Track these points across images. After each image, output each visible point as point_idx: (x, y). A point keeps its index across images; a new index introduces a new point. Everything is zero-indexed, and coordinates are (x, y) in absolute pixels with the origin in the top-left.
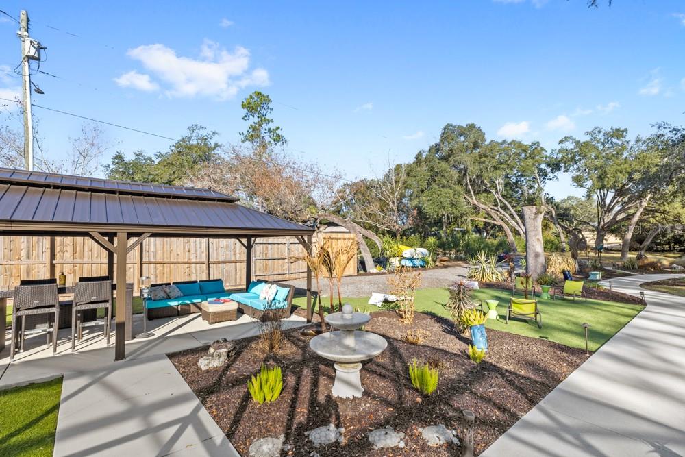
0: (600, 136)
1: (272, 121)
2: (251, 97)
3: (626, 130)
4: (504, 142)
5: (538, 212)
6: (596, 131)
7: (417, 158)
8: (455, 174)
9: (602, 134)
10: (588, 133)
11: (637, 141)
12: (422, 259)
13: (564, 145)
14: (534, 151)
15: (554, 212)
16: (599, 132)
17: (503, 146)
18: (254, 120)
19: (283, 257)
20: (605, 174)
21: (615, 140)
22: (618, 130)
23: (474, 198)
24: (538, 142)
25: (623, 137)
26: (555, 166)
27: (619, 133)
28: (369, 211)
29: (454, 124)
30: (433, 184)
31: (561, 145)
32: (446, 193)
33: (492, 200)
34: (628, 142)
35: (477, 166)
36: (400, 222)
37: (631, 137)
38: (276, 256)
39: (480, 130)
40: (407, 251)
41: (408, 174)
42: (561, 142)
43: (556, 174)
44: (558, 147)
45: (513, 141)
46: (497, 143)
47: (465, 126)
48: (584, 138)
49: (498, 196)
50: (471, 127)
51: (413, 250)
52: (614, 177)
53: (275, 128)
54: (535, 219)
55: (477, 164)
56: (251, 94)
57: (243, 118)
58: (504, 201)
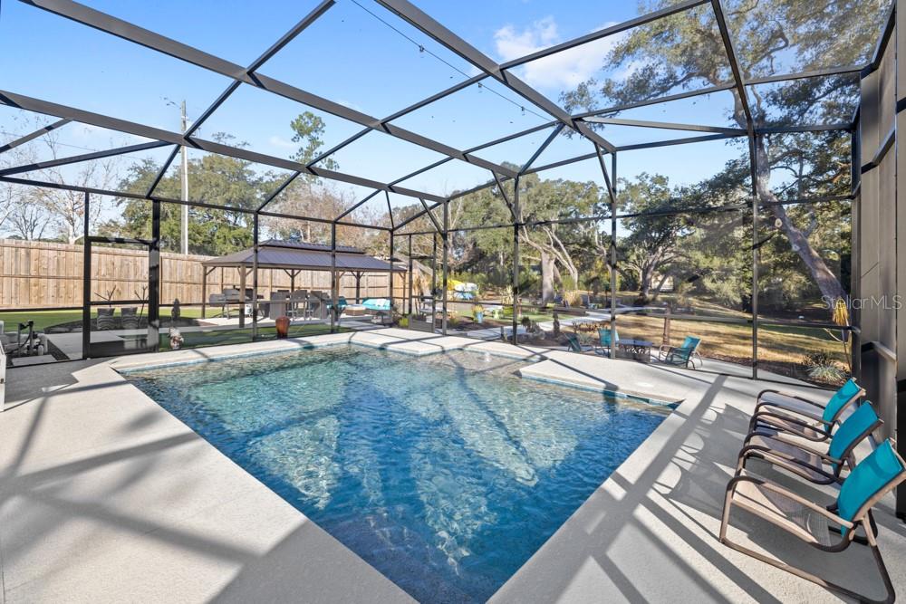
0: (648, 182)
1: (322, 143)
2: (301, 117)
3: (667, 178)
4: (560, 180)
5: (551, 259)
6: (644, 176)
9: (648, 179)
10: (637, 177)
11: (675, 190)
12: (471, 293)
16: (647, 177)
17: (559, 185)
18: (304, 142)
21: (658, 186)
22: (661, 177)
23: (526, 236)
25: (665, 184)
27: (662, 180)
28: (422, 244)
29: (511, 162)
30: (489, 220)
33: (546, 238)
34: (668, 189)
35: (532, 205)
36: (456, 256)
37: (671, 185)
40: (459, 285)
41: (465, 208)
45: (568, 181)
48: (635, 182)
49: (551, 234)
51: (463, 284)
55: (532, 203)
56: (301, 114)
57: (293, 140)
58: (557, 239)
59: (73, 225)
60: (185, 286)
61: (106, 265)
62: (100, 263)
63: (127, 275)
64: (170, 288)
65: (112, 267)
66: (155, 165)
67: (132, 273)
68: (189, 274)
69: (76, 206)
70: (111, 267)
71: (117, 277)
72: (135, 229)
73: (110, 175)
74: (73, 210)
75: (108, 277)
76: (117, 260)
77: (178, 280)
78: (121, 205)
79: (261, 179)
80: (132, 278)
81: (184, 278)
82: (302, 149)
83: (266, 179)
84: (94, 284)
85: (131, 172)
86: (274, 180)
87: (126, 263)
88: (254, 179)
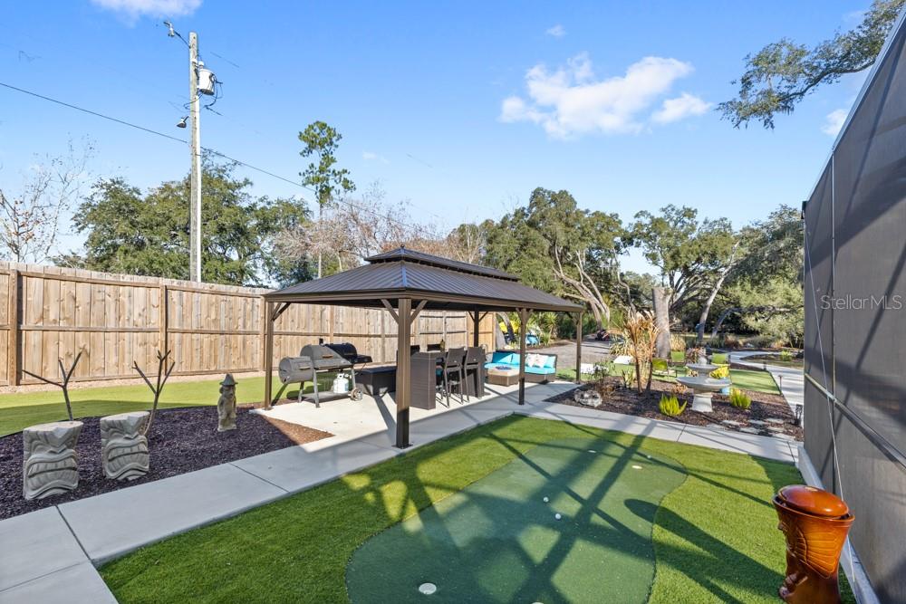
0: (673, 214)
1: (338, 161)
2: (312, 128)
3: (696, 211)
6: (669, 209)
7: (502, 222)
8: (547, 244)
9: (674, 212)
10: (663, 210)
11: (705, 223)
13: (639, 219)
14: (610, 222)
15: (629, 290)
16: (673, 210)
18: (316, 158)
19: (440, 331)
20: (678, 253)
21: (686, 219)
22: (689, 210)
23: (561, 271)
24: (617, 215)
25: (694, 217)
26: (628, 240)
27: (690, 213)
29: (545, 188)
30: (523, 253)
31: (637, 219)
32: (536, 264)
33: (576, 273)
34: (697, 223)
37: (699, 218)
38: (435, 331)
39: (572, 199)
41: (491, 240)
42: (637, 216)
43: (627, 248)
44: (635, 221)
46: (581, 212)
47: (557, 193)
48: (659, 215)
49: (581, 270)
50: (563, 193)
52: (687, 257)
53: (341, 170)
54: (664, 299)
56: (311, 123)
57: (301, 154)
58: (586, 275)
59: (18, 253)
60: (206, 338)
61: (60, 301)
62: (45, 299)
63: (103, 320)
64: (181, 342)
65: (71, 305)
66: (125, 186)
67: (111, 315)
68: (213, 317)
69: (21, 230)
70: (68, 304)
71: (80, 325)
72: (101, 261)
73: (69, 190)
74: (18, 234)
75: (62, 324)
76: (82, 291)
77: (195, 328)
78: (82, 232)
79: (254, 205)
80: (111, 325)
81: (203, 323)
82: (312, 165)
83: (260, 205)
84: (32, 339)
85: (96, 190)
86: (268, 207)
87: (100, 297)
88: (245, 205)
